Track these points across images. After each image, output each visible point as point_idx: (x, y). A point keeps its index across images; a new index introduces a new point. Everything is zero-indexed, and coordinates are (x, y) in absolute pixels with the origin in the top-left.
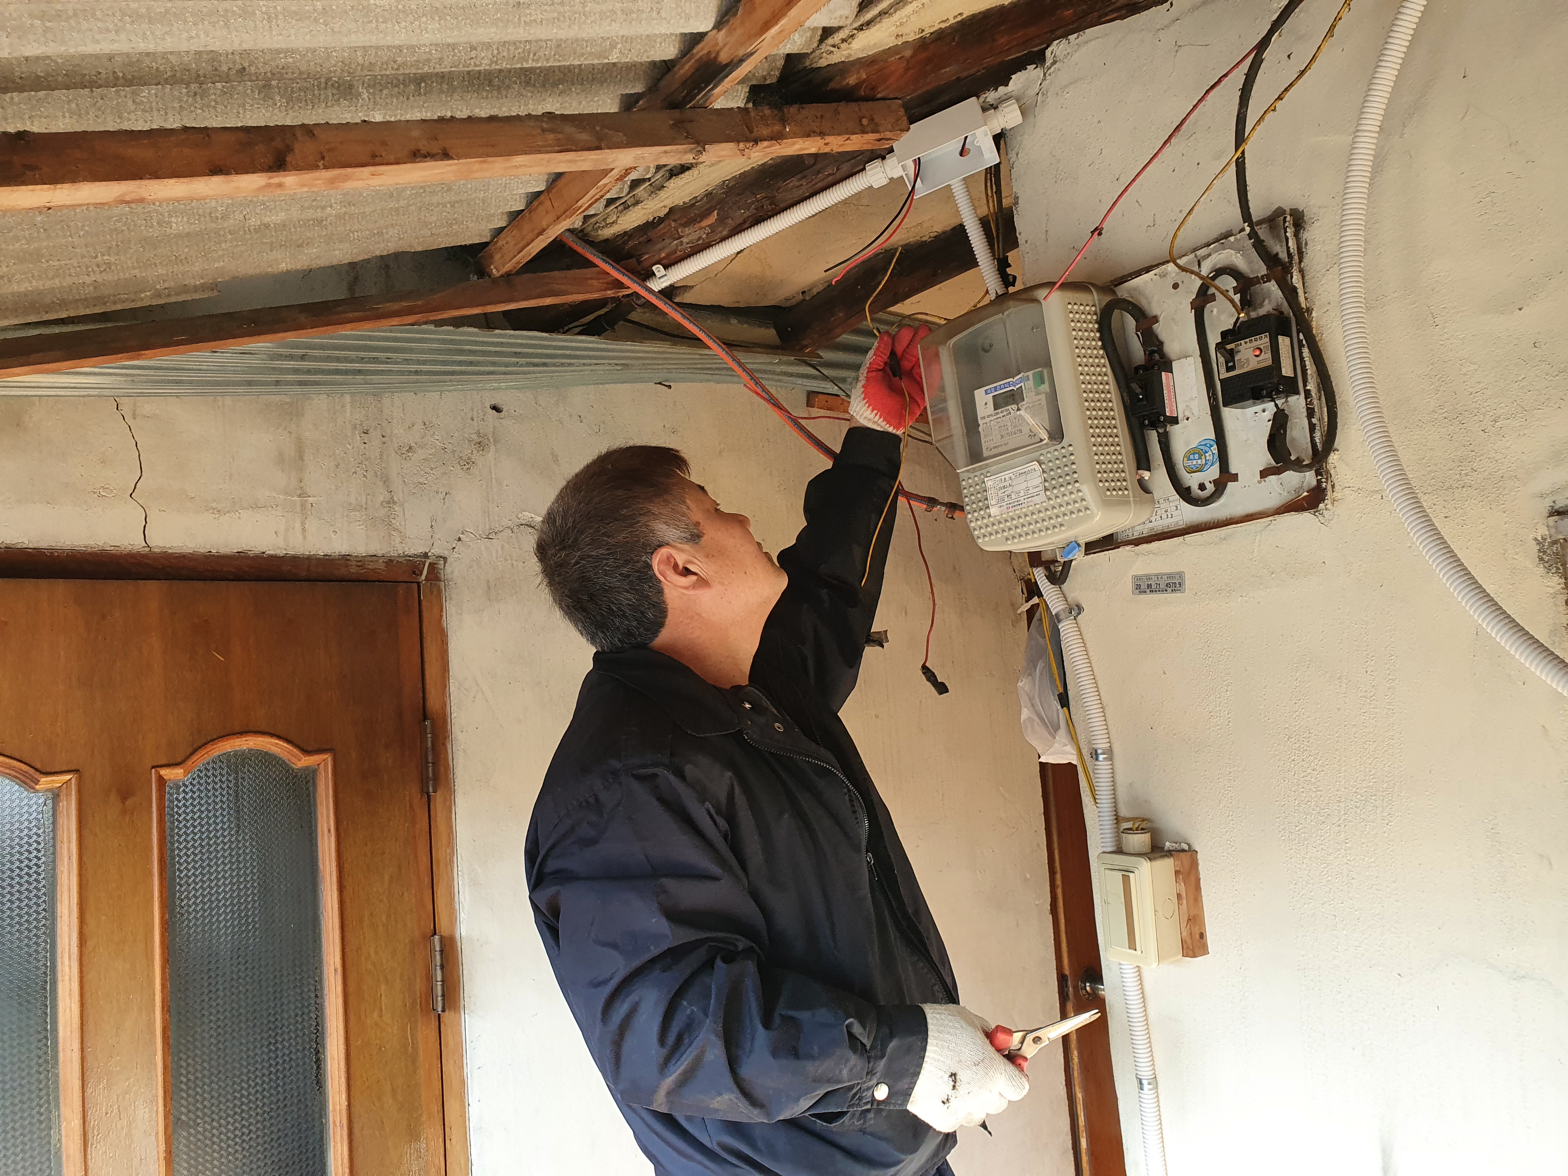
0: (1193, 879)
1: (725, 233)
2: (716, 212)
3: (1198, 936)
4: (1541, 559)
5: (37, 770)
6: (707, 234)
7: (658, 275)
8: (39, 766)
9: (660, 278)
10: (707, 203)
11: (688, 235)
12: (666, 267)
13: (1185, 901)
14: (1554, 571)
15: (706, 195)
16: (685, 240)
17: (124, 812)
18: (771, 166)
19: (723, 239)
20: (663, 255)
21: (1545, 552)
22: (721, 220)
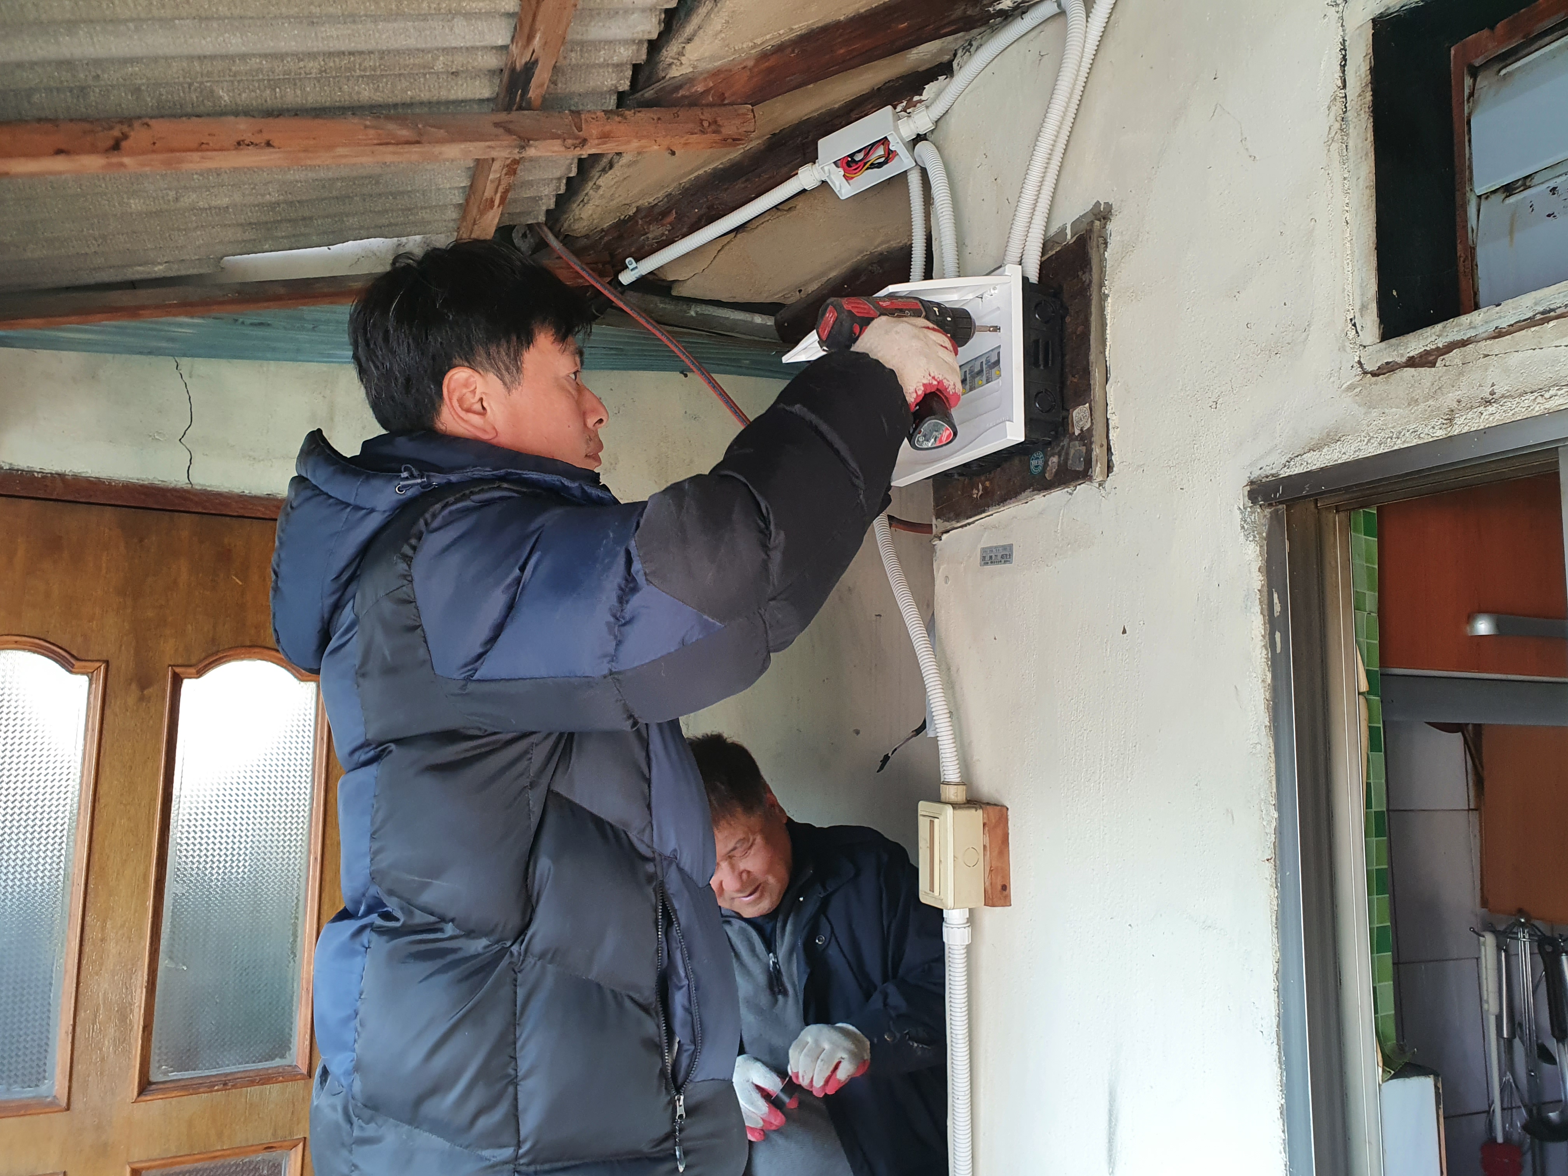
0: (999, 832)
1: (685, 230)
2: (674, 211)
3: (999, 887)
4: (1243, 527)
5: (72, 656)
6: (669, 231)
7: (631, 267)
8: (75, 653)
9: (632, 270)
10: (668, 202)
11: (653, 231)
12: (637, 260)
13: (988, 853)
14: (1251, 539)
15: (667, 196)
16: (650, 236)
17: (142, 699)
18: (722, 169)
19: (684, 236)
20: (633, 249)
21: (1245, 521)
22: (679, 218)
